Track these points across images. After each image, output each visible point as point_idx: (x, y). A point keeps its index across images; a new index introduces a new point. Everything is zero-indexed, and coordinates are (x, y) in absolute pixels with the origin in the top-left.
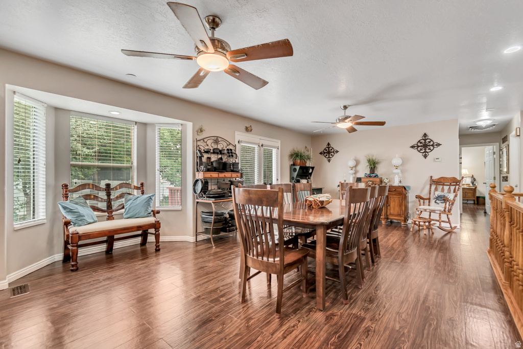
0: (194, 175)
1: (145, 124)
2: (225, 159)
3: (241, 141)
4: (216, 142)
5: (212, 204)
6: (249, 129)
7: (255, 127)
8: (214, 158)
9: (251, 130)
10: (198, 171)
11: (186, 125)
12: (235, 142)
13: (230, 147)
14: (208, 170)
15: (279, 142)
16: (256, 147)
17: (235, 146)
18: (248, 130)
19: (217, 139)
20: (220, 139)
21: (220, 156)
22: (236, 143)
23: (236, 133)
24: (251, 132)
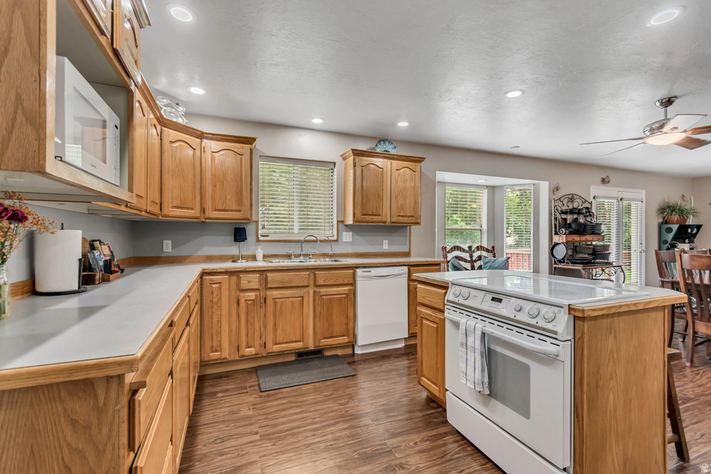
0: (551, 239)
1: (493, 187)
2: (582, 220)
3: (598, 197)
4: (572, 200)
5: (582, 270)
6: (607, 180)
7: (613, 177)
8: (570, 218)
9: (609, 182)
10: (556, 234)
11: (539, 185)
12: (590, 199)
13: (586, 205)
14: (571, 233)
15: (644, 192)
16: (615, 201)
17: (591, 203)
18: (604, 181)
19: (573, 197)
20: (575, 197)
21: (575, 216)
22: (592, 199)
23: (592, 187)
24: (608, 185)
